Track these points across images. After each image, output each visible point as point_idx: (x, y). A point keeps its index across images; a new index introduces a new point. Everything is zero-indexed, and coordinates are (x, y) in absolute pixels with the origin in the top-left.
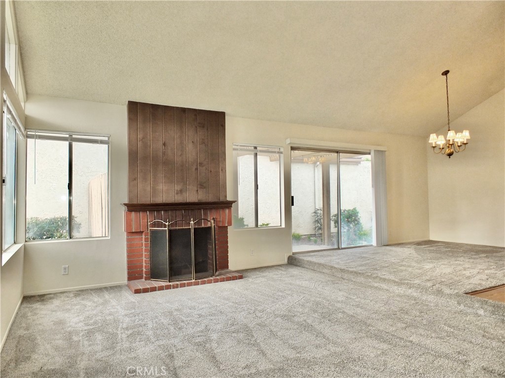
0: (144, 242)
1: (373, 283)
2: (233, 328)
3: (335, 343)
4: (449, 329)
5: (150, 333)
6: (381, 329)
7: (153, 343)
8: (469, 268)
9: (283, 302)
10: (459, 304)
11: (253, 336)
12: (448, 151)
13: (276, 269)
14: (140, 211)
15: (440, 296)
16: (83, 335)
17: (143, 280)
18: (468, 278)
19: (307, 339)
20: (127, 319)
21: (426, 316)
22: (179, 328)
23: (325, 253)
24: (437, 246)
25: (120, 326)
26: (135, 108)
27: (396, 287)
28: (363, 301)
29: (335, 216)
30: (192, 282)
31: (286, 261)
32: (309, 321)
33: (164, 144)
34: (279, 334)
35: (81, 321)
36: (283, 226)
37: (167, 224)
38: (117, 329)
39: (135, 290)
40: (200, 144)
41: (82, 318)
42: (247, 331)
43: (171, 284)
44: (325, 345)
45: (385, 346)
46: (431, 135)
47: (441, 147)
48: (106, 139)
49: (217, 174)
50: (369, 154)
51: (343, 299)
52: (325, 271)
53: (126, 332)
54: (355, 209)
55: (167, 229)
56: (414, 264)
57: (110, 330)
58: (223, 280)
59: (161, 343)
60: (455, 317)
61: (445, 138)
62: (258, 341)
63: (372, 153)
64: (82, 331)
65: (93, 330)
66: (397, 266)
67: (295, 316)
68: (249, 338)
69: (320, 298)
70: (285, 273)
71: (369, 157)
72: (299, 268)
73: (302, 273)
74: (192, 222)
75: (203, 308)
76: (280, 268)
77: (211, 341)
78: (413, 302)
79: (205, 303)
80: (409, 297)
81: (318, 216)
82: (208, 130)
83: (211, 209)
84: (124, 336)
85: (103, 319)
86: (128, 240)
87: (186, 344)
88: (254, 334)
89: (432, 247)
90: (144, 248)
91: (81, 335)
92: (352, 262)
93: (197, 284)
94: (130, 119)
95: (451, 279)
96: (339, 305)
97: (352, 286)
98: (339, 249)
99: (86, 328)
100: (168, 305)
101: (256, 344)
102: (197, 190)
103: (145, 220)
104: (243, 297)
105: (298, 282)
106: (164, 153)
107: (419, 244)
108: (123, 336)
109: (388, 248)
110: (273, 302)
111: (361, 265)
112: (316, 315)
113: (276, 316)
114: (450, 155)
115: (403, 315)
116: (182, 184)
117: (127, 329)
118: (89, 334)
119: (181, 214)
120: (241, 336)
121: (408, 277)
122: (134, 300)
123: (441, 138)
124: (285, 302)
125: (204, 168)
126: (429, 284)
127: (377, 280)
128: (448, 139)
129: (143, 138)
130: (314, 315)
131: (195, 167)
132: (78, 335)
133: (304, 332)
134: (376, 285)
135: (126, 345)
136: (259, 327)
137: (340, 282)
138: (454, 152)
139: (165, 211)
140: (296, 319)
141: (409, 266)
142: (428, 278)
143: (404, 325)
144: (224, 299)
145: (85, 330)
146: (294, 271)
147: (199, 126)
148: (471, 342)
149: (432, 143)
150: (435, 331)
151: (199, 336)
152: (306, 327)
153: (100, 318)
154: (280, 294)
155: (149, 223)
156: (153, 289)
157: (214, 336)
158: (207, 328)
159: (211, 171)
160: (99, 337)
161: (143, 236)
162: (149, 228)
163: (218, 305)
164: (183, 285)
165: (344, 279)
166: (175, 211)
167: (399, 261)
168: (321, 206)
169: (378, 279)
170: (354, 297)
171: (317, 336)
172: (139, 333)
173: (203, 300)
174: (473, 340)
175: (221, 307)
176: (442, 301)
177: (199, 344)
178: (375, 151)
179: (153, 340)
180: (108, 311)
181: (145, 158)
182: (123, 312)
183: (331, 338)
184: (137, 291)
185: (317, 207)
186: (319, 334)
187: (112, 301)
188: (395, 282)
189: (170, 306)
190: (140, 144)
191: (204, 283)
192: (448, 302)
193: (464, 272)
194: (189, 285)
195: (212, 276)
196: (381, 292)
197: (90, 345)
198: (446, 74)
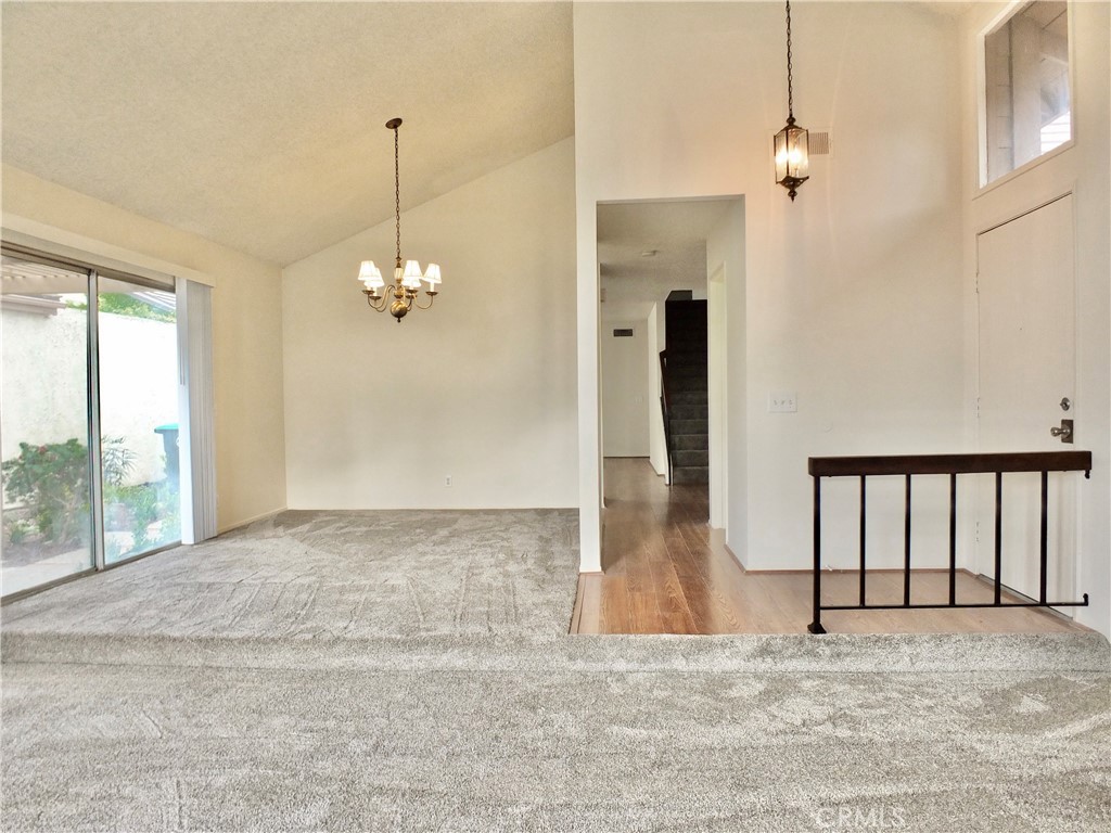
12: (396, 306)
27: (404, 656)
46: (364, 264)
50: (172, 289)
63: (182, 286)
66: (335, 596)
92: (198, 606)
98: (95, 570)
107: (282, 522)
114: (400, 315)
121: (405, 618)
126: (479, 629)
127: (341, 648)
141: (359, 589)
178: (188, 283)
188: (396, 643)
198: (395, 127)
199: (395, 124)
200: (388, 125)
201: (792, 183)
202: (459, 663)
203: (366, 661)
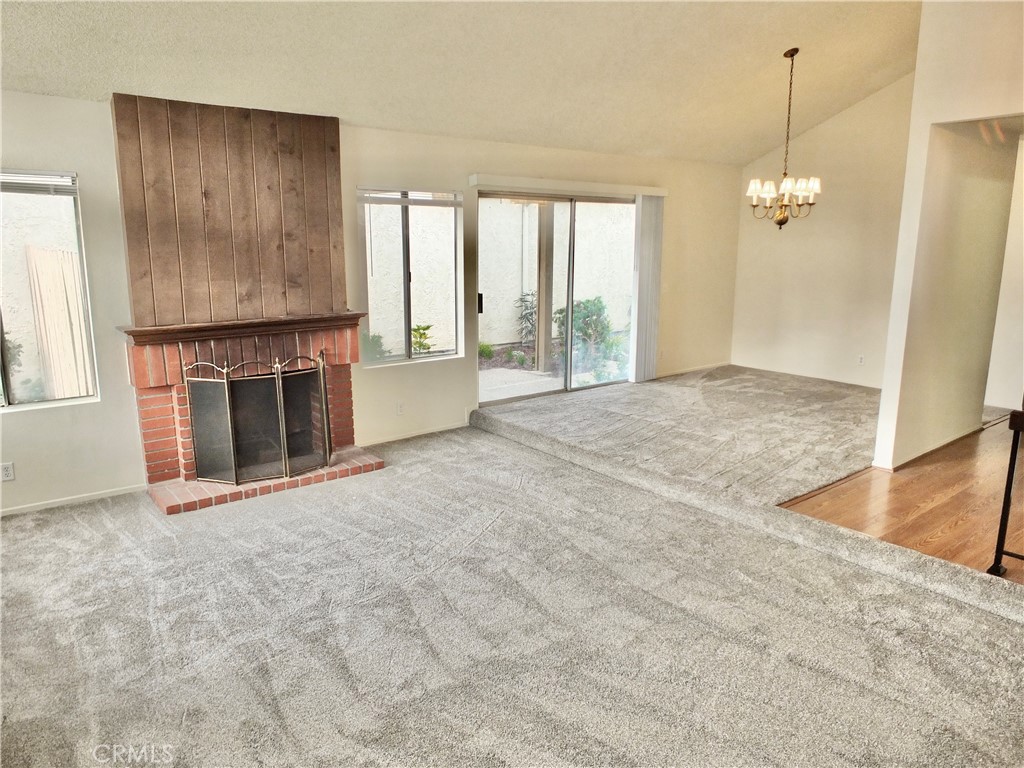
0: (177, 407)
1: (626, 477)
2: (374, 595)
3: (557, 621)
4: (746, 578)
5: (214, 616)
6: (636, 583)
7: (224, 641)
8: (789, 440)
9: (464, 526)
10: (766, 523)
11: (412, 613)
12: (779, 216)
13: (448, 440)
14: (162, 345)
15: (738, 508)
16: (77, 631)
17: (182, 479)
18: (787, 465)
19: (510, 614)
20: (162, 585)
21: (711, 552)
22: (271, 602)
23: (541, 402)
24: (742, 381)
25: (151, 603)
26: (130, 109)
27: (666, 487)
28: (607, 519)
29: (561, 311)
30: (284, 483)
31: (465, 422)
32: (512, 572)
33: (206, 194)
34: (460, 604)
35: (65, 596)
36: (461, 354)
37: (225, 371)
38: (145, 610)
39: (168, 508)
40: (285, 193)
41: (64, 586)
42: (401, 601)
43: (242, 488)
44: (541, 626)
45: (640, 623)
46: (752, 182)
47: (768, 205)
48: (67, 182)
49: (325, 257)
50: (634, 202)
51: (573, 515)
52: (540, 446)
53: (166, 616)
54: (598, 299)
55: (225, 381)
56: (700, 432)
57: (132, 614)
58: (345, 474)
59: (241, 639)
60: (758, 551)
61: (778, 188)
62: (423, 625)
63: (639, 200)
64: (72, 619)
65: (97, 617)
66: (670, 438)
67: (486, 560)
68: (406, 617)
69: (531, 513)
70: (463, 450)
71: (632, 207)
72: (491, 438)
73: (497, 449)
74: (277, 365)
75: (312, 549)
76: (456, 438)
77: (335, 628)
78: (692, 518)
79: (317, 534)
80: (687, 508)
81: (527, 308)
82: (301, 159)
83: (314, 332)
84: (164, 627)
85: (112, 587)
86: (141, 403)
87: (289, 640)
88: (415, 608)
89: (733, 383)
90: (177, 418)
91: (72, 629)
92: (590, 426)
93: (294, 485)
94: (121, 136)
95: (757, 470)
96: (565, 530)
97: (588, 483)
98: (566, 390)
99: (80, 612)
100: (241, 542)
101: (420, 633)
102: (284, 293)
103: (175, 360)
104: (388, 518)
105: (490, 475)
106: (206, 215)
107: (711, 375)
108: (161, 629)
109: (656, 386)
110: (447, 527)
111: (607, 436)
112: (524, 557)
113: (453, 562)
114: (781, 223)
115: (673, 551)
116: (250, 280)
117: (166, 608)
118: (90, 625)
119: (253, 343)
120: (391, 613)
121: (688, 464)
122: (168, 534)
123: (770, 187)
124: (468, 525)
125: (296, 244)
126: (721, 484)
128: (781, 192)
129: (156, 182)
130: (520, 557)
131: (277, 243)
132: (66, 630)
133: (503, 598)
134: (630, 480)
135: (171, 650)
136: (423, 590)
137: (567, 472)
138: (790, 218)
139: (218, 340)
140: (489, 568)
141: (690, 437)
142: (721, 467)
143: (674, 574)
144: (352, 523)
145: (80, 618)
146: (483, 445)
147: (281, 152)
148: (777, 606)
149: (751, 198)
150: (724, 585)
151: (311, 619)
152: (508, 586)
153: (103, 583)
154: (459, 506)
155: (185, 369)
156: (206, 503)
157: (341, 617)
158: (325, 601)
159: (311, 251)
160: (111, 632)
161: (174, 394)
162: (186, 379)
163: (341, 538)
164: (266, 491)
165: (574, 465)
166: (238, 340)
167: (673, 423)
168: (535, 288)
169: (635, 470)
170: (593, 510)
171: (527, 606)
172: (193, 619)
173: (310, 527)
174: (781, 601)
175: (348, 543)
176: (739, 516)
177: (314, 639)
178: (644, 197)
179: (224, 633)
180: (118, 565)
181: (165, 226)
182: (150, 566)
183: (551, 611)
184: (173, 510)
185: (526, 291)
186: (531, 602)
187: (122, 537)
188: (665, 478)
189: (246, 545)
190: (150, 195)
191: (307, 482)
192: (749, 519)
193: (782, 452)
194: (279, 488)
195: (322, 467)
196: (638, 496)
197: (97, 655)
198: (792, 56)
200: (785, 55)
202: (696, 502)
203: (645, 484)
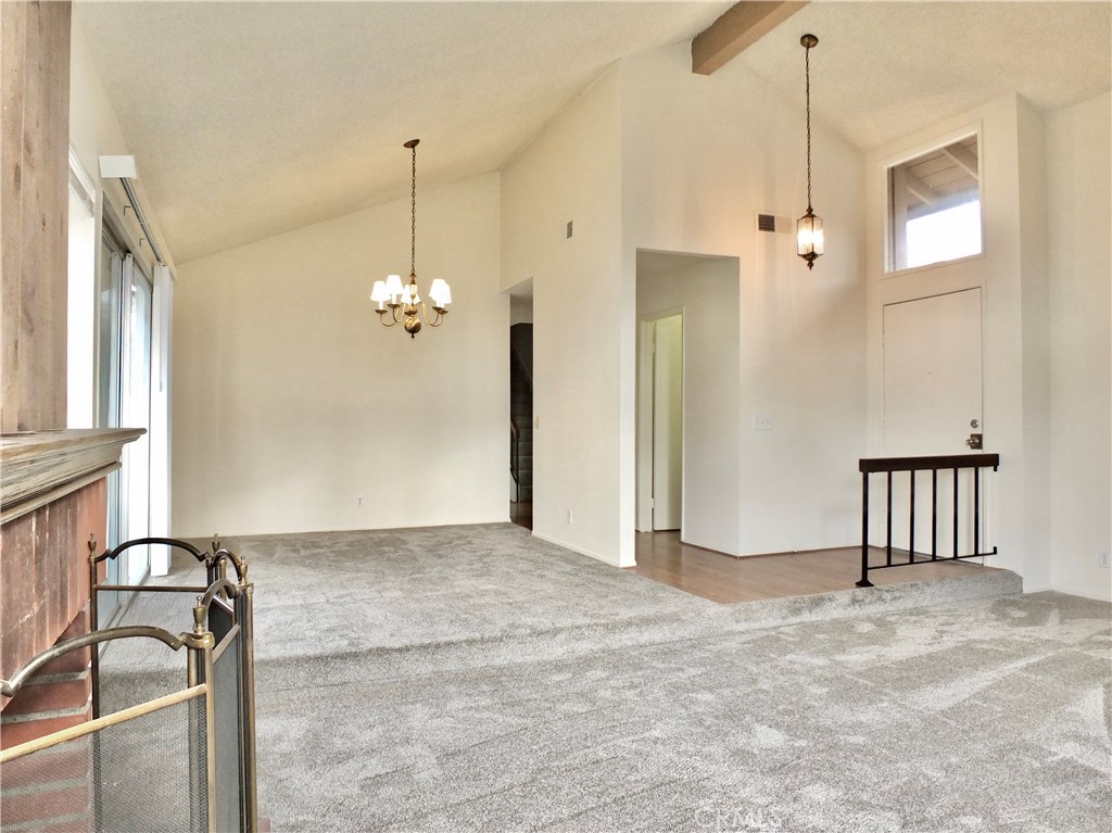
114: (414, 330)
198: (413, 147)
199: (413, 144)
200: (406, 145)
201: (811, 257)
